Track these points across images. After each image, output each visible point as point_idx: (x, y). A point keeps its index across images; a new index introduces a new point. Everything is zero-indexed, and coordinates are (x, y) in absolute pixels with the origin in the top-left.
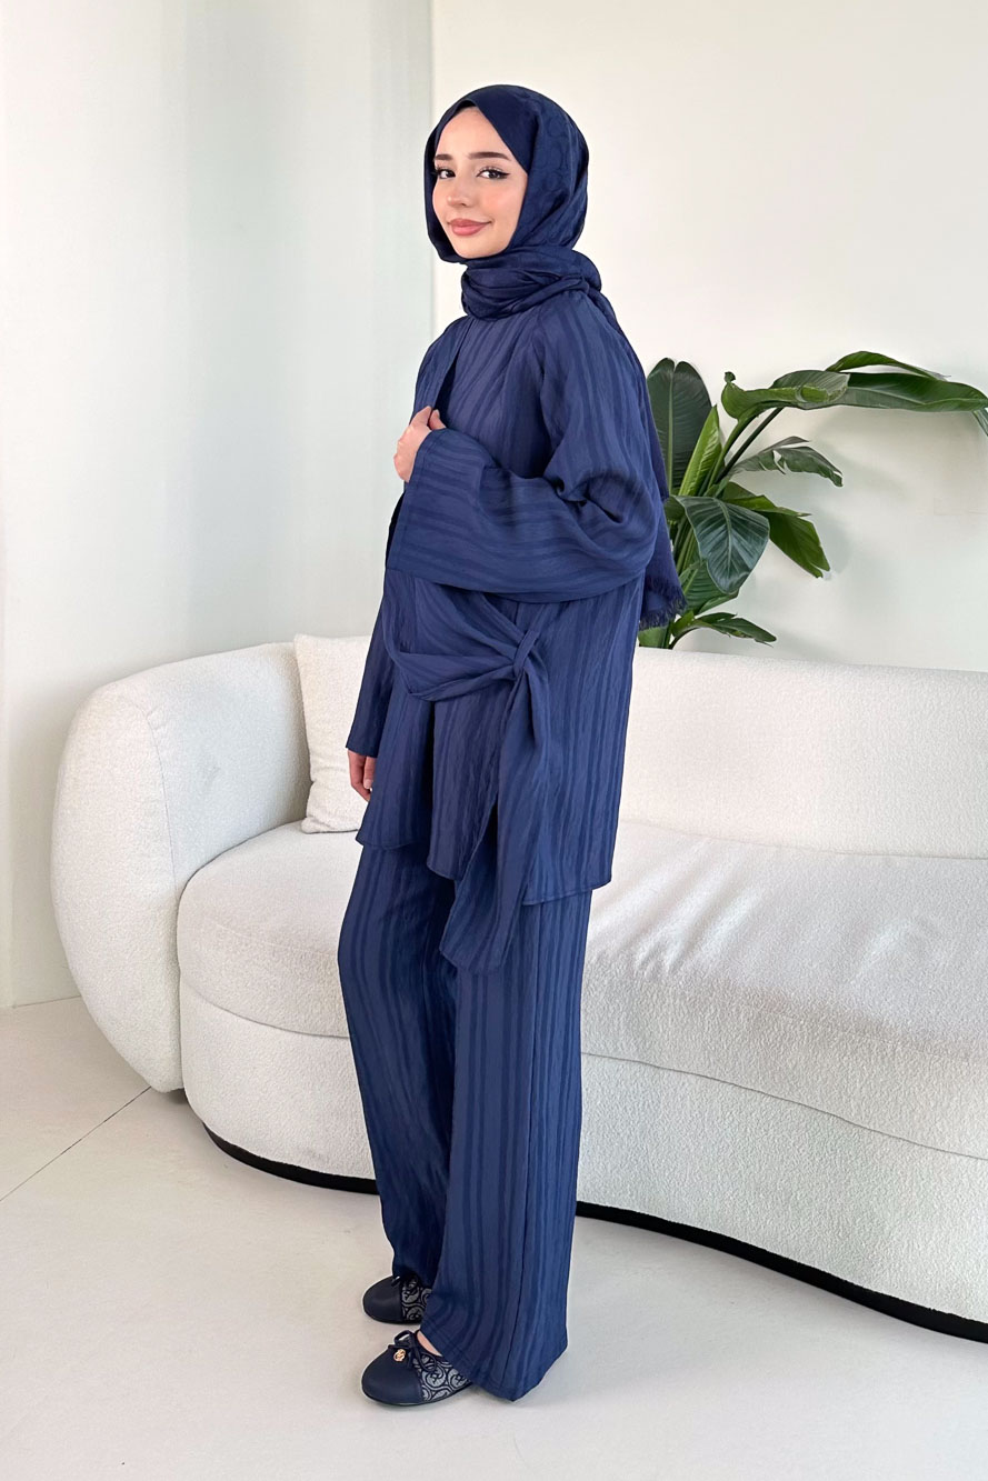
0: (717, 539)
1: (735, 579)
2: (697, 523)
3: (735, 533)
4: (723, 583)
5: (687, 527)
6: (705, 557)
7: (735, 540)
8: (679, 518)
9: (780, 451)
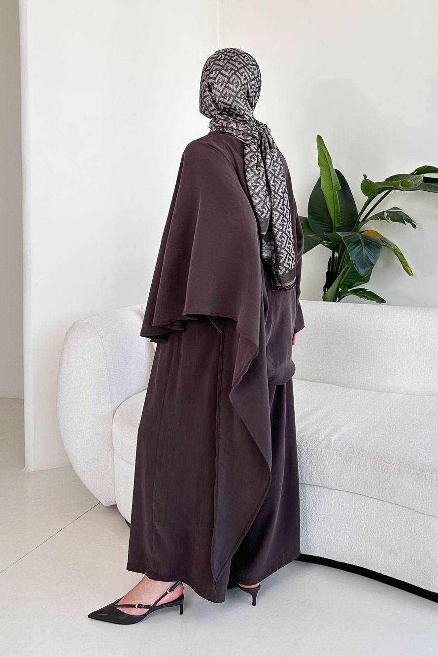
0: (358, 251)
1: (368, 269)
2: (348, 245)
3: (366, 248)
4: (362, 272)
5: (344, 247)
6: (352, 259)
7: (366, 252)
8: (340, 243)
9: (388, 212)
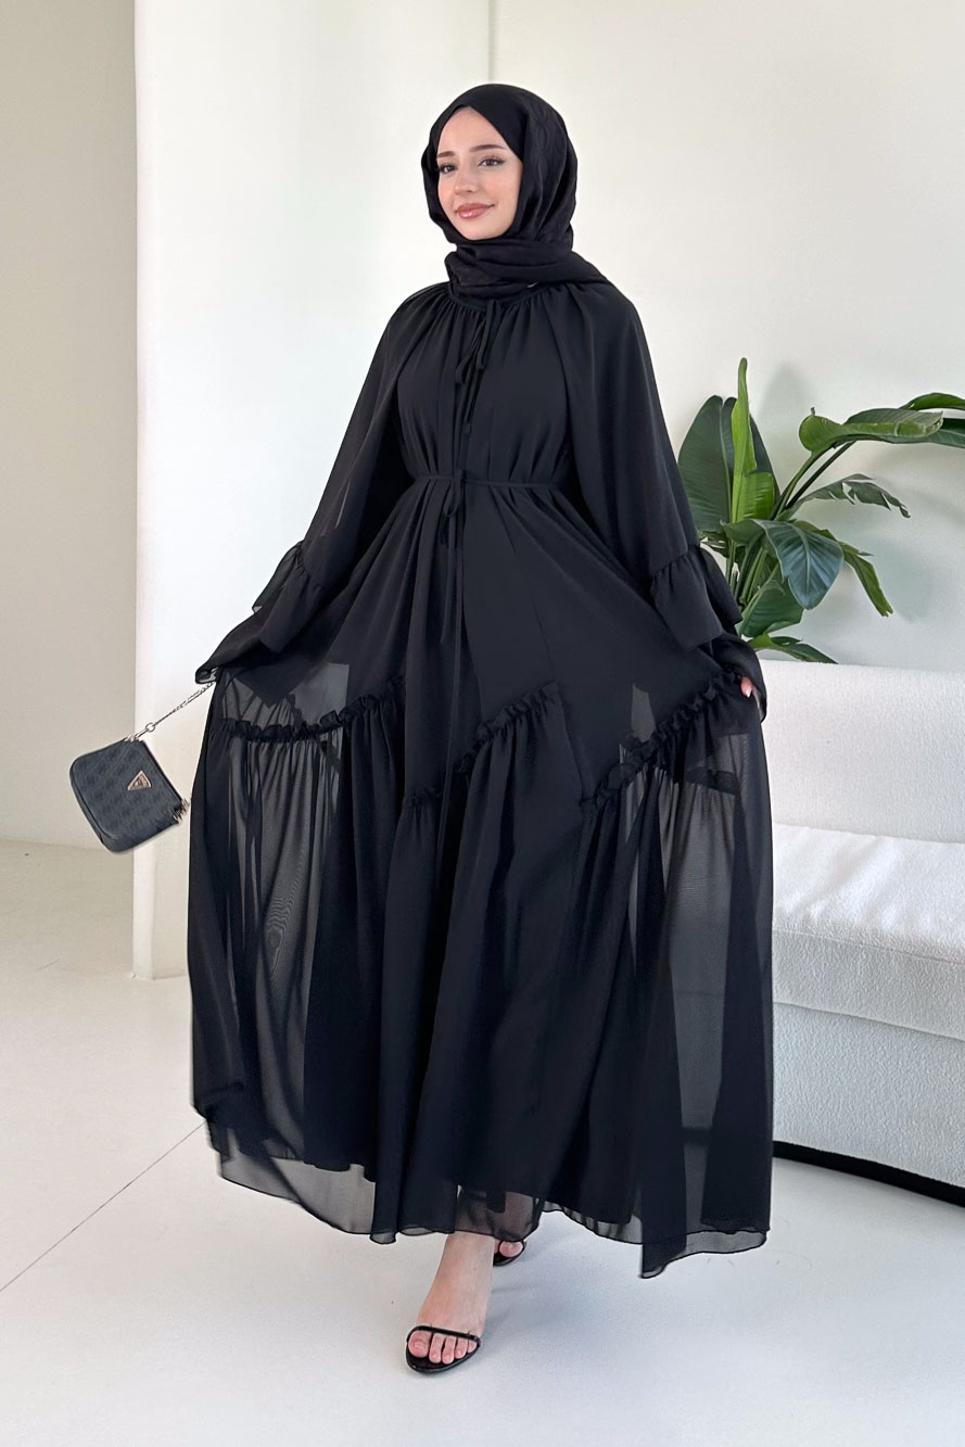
0: (796, 560)
1: (815, 594)
3: (812, 553)
4: (802, 599)
7: (813, 561)
9: (849, 484)
